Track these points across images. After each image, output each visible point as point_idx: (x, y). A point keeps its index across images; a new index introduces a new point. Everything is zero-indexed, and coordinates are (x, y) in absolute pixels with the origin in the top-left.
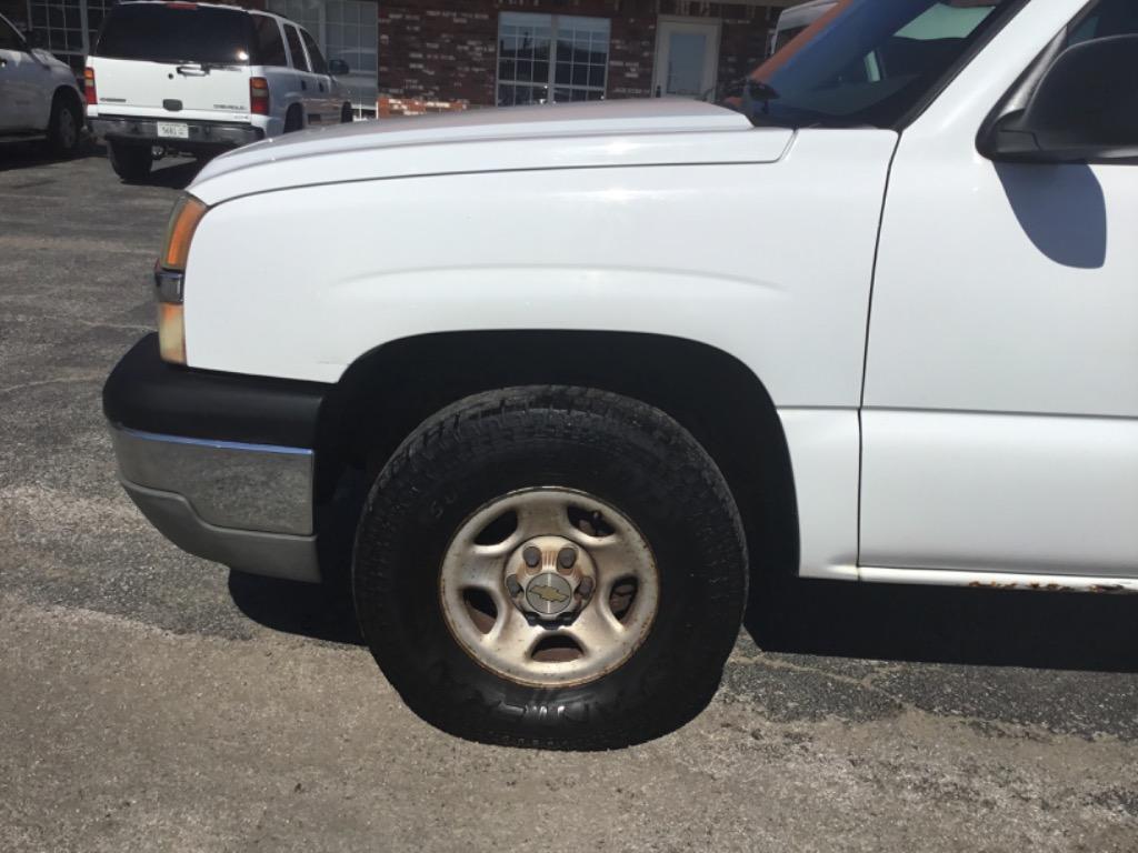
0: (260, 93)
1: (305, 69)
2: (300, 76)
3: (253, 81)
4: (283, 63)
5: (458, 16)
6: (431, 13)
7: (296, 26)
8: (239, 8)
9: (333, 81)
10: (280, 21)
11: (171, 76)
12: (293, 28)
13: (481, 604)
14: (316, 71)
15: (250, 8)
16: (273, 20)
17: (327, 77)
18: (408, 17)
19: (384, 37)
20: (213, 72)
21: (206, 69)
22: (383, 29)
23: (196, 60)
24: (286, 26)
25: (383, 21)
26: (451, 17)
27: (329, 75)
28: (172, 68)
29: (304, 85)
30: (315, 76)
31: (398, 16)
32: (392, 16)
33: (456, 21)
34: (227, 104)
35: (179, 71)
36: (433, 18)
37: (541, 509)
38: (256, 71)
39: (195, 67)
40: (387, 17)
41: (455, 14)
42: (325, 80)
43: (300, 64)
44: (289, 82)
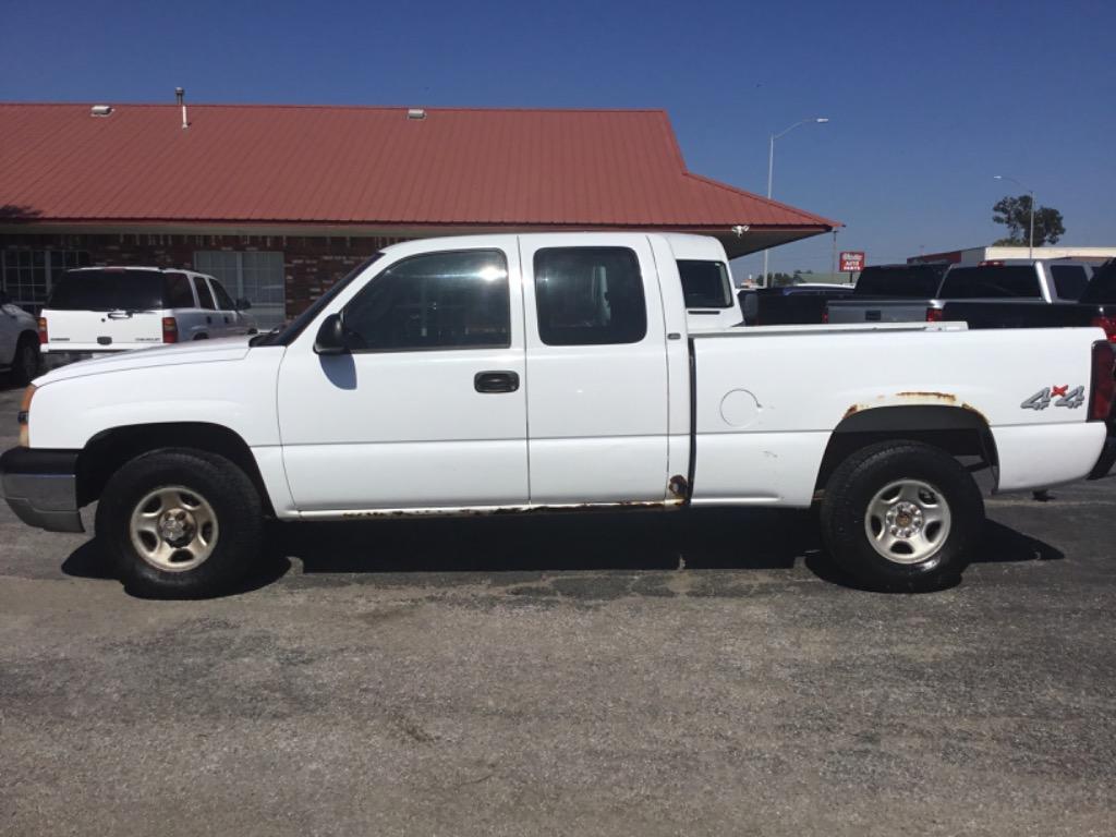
0: (170, 328)
1: (212, 307)
2: (205, 314)
3: (165, 321)
4: (191, 304)
5: (348, 259)
6: (326, 258)
7: (206, 277)
8: (156, 269)
9: (239, 314)
10: (190, 275)
11: (103, 320)
12: (203, 279)
13: (150, 542)
14: (222, 308)
15: (165, 269)
16: (184, 276)
17: (233, 312)
18: (308, 262)
19: (290, 278)
20: (135, 315)
21: (130, 314)
22: (288, 271)
23: (122, 309)
24: (196, 279)
25: (289, 265)
26: (342, 260)
27: (236, 310)
28: (104, 315)
29: (209, 320)
30: (221, 312)
31: (300, 261)
32: (295, 262)
33: (346, 262)
34: (145, 337)
35: (110, 316)
36: (327, 262)
37: (169, 495)
38: (167, 313)
39: (121, 313)
40: (290, 263)
41: (344, 258)
42: (231, 315)
43: (207, 304)
44: (196, 319)
